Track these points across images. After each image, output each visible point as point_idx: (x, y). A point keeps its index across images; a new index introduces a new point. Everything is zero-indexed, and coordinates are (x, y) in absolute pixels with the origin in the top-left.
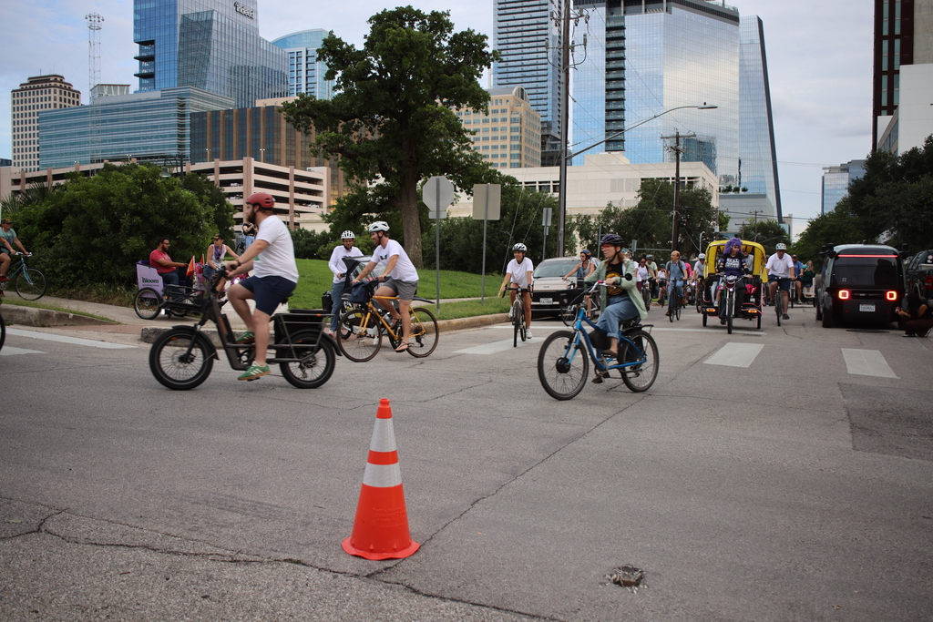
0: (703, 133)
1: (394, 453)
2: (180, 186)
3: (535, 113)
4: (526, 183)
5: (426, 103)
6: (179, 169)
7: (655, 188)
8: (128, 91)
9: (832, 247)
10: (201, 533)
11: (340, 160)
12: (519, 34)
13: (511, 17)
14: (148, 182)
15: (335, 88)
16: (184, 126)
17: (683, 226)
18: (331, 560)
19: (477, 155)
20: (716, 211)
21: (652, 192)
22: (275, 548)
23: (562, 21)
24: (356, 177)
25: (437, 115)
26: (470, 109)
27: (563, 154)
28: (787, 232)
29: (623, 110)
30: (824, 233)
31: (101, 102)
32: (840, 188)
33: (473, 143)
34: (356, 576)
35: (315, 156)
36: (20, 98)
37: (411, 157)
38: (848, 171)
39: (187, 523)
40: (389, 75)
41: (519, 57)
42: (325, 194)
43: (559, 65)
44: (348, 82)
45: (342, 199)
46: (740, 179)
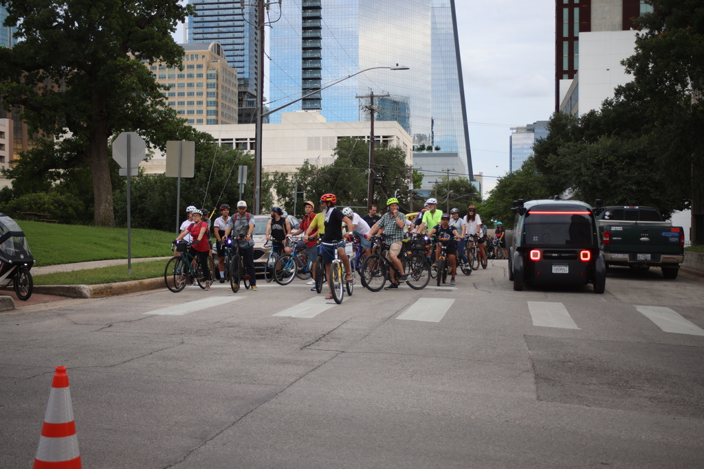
0: (396, 93)
3: (231, 70)
4: (223, 140)
5: (117, 56)
7: (351, 146)
9: (522, 203)
15: (16, 35)
17: (377, 184)
19: (171, 110)
20: (410, 170)
21: (348, 150)
24: (41, 131)
25: (128, 68)
26: (164, 64)
27: (259, 112)
28: (478, 190)
29: (319, 69)
32: (526, 148)
33: (167, 99)
37: (101, 112)
38: (534, 131)
40: (77, 25)
41: (216, 12)
42: (7, 147)
44: (30, 29)
45: (25, 153)
46: (433, 138)
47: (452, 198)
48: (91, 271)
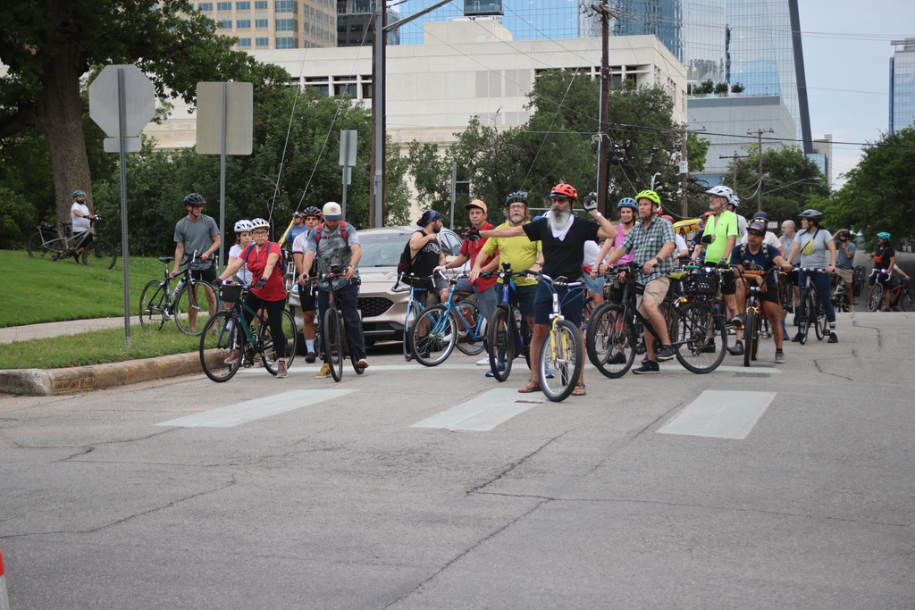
4: (308, 79)
7: (562, 88)
17: (616, 163)
19: (203, 20)
20: (682, 133)
21: (557, 96)
27: (379, 23)
28: (822, 170)
37: (65, 24)
46: (728, 68)
47: (768, 188)
48: (51, 341)
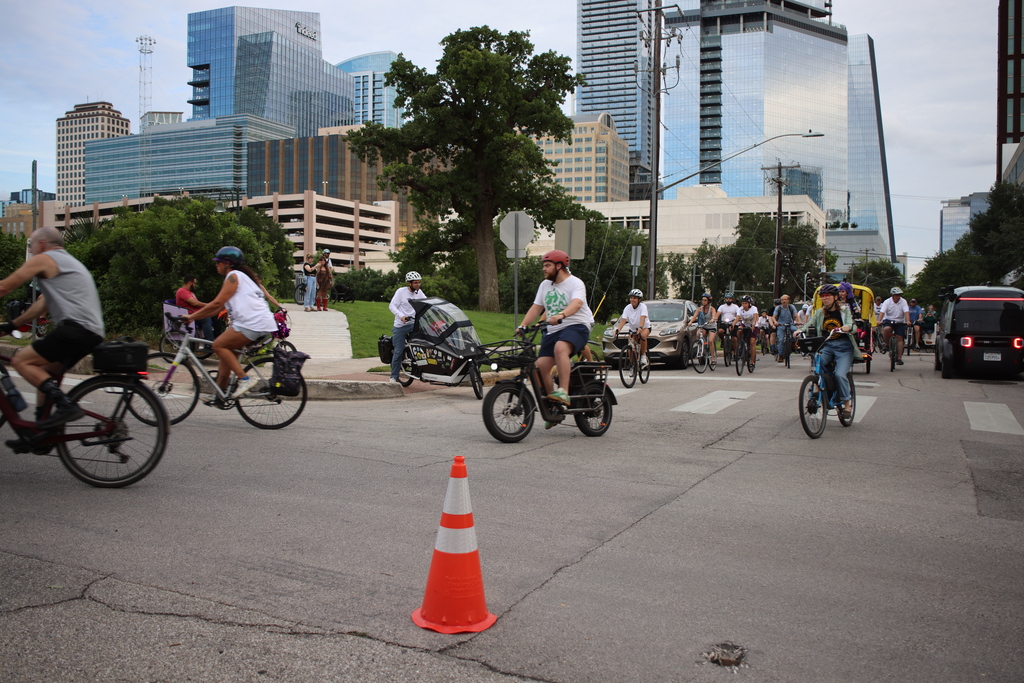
0: (807, 163)
1: (470, 516)
2: (236, 222)
3: (622, 142)
4: (613, 218)
5: (504, 132)
6: (235, 203)
7: (755, 224)
8: (180, 119)
9: (952, 290)
10: (258, 602)
11: (409, 194)
12: (606, 56)
13: (596, 37)
14: (202, 218)
15: (404, 116)
16: (240, 156)
17: (785, 266)
18: (399, 634)
19: (559, 188)
20: (823, 250)
21: (752, 228)
22: (338, 619)
23: (653, 42)
24: (427, 213)
25: (515, 144)
26: (552, 138)
27: (654, 188)
28: (902, 273)
29: (719, 138)
30: (942, 273)
31: (152, 131)
32: (961, 223)
33: (555, 175)
34: (427, 651)
35: (382, 189)
36: (65, 127)
37: (487, 191)
38: (969, 205)
39: (242, 591)
40: (463, 101)
41: (606, 81)
42: (393, 230)
43: (649, 90)
44: (418, 108)
45: (412, 236)
46: (849, 214)
